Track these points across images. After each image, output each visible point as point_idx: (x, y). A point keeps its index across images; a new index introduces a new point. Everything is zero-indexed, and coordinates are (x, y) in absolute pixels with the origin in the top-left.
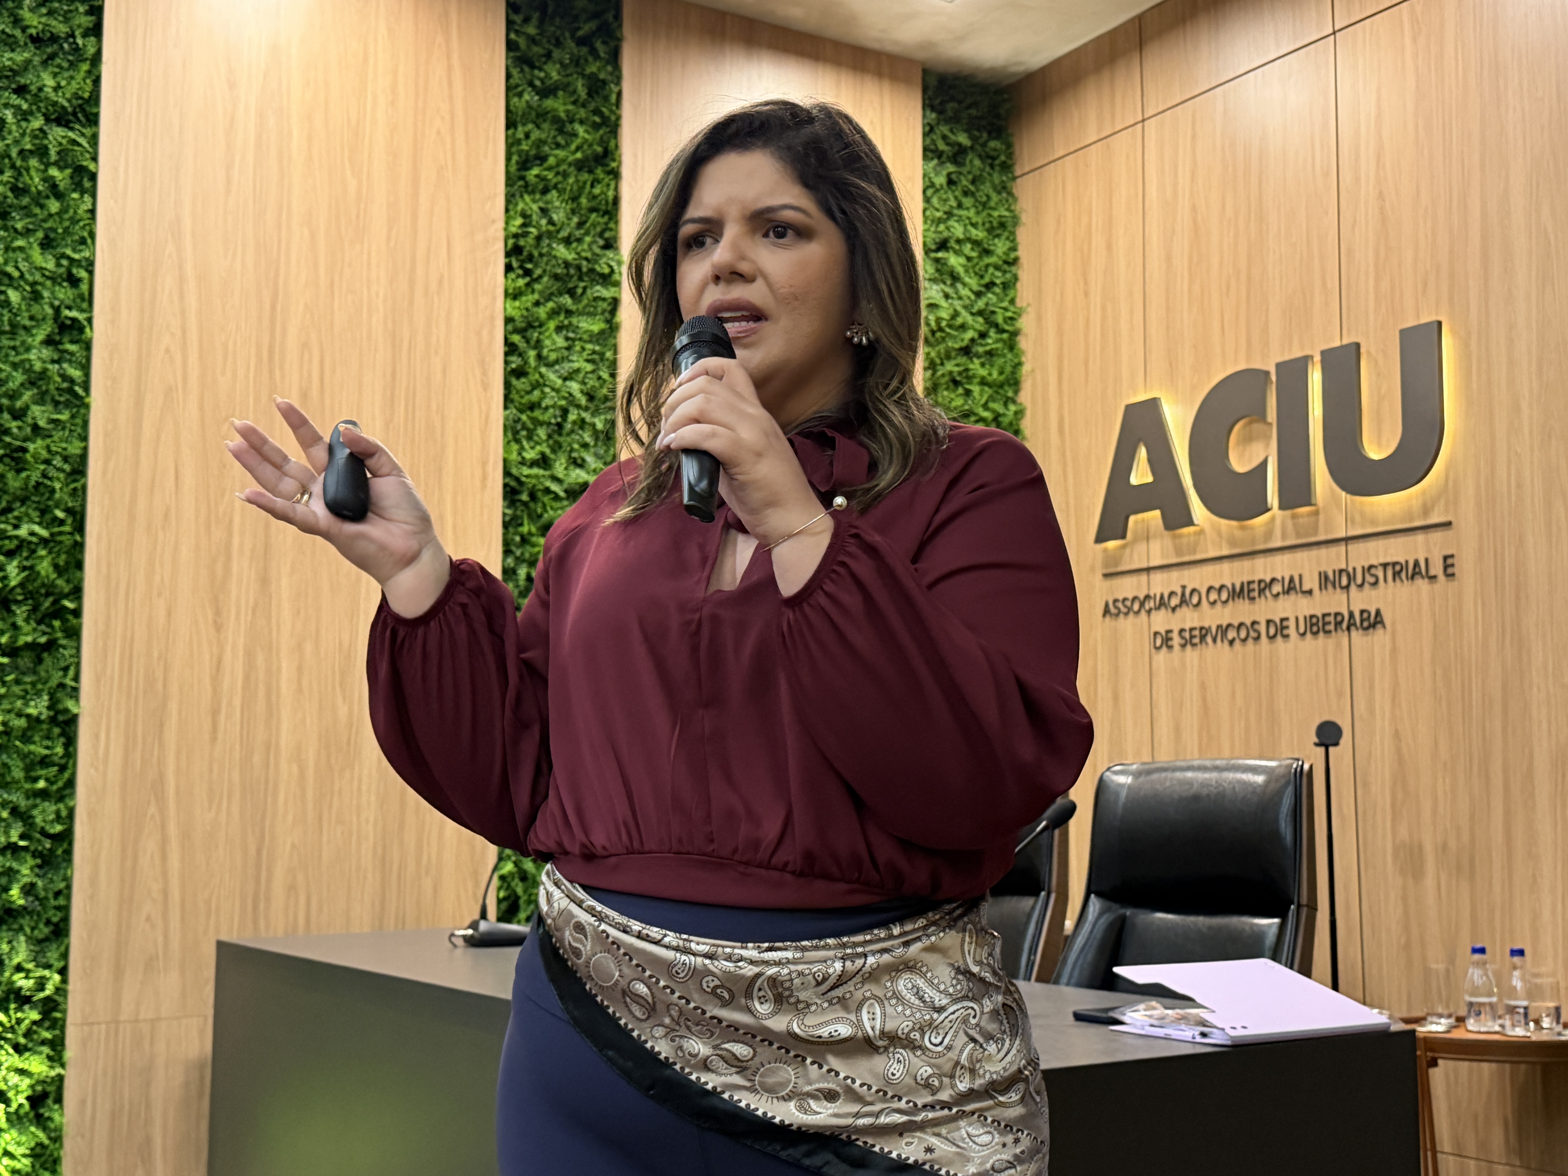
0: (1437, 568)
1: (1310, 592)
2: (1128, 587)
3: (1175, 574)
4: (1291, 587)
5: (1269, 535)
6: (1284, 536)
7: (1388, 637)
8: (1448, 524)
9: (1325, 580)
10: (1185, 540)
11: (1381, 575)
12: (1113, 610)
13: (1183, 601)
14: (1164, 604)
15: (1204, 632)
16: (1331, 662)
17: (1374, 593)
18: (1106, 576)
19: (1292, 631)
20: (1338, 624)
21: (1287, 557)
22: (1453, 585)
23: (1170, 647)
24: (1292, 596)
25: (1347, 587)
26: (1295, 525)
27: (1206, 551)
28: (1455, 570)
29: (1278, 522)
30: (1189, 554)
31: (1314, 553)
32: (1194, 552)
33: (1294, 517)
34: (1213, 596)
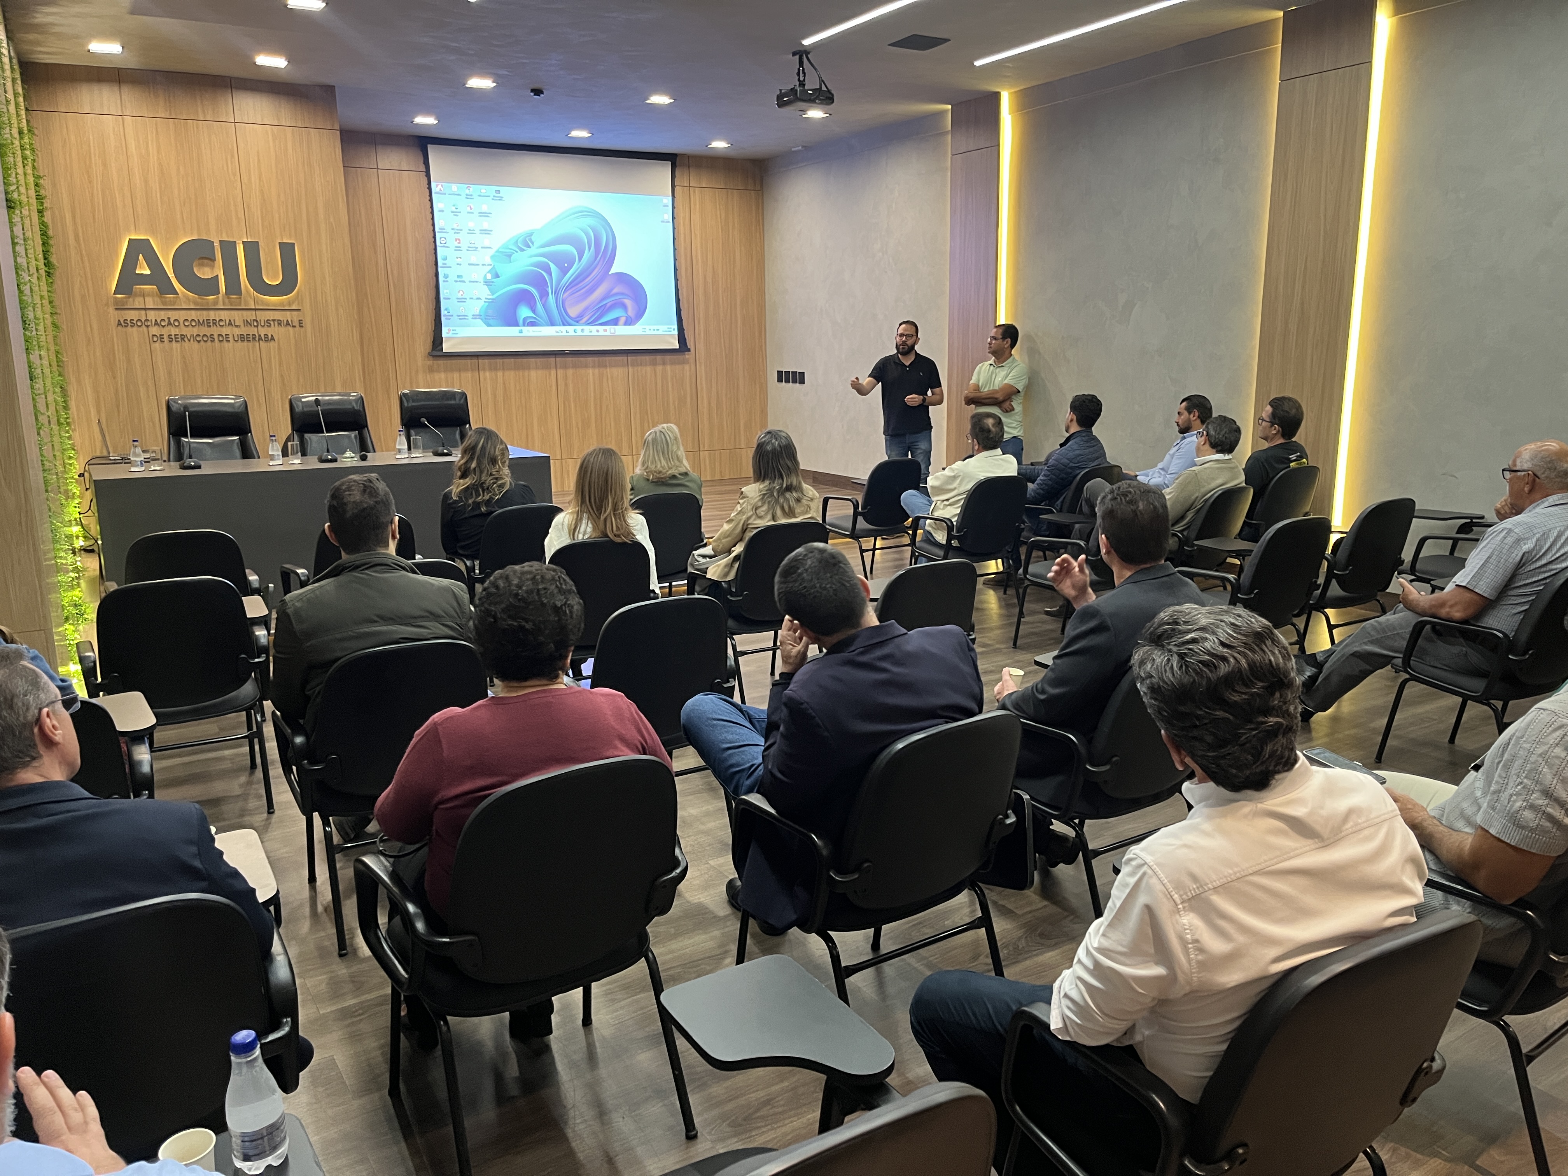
0: (296, 323)
1: (239, 326)
2: (132, 315)
3: (162, 313)
4: (230, 324)
5: (216, 302)
6: (224, 304)
7: (276, 345)
8: (299, 310)
9: (247, 323)
10: (167, 300)
11: (272, 323)
12: (123, 324)
14: (158, 324)
15: (183, 337)
16: (251, 351)
17: (269, 329)
18: (116, 309)
19: (231, 339)
20: (254, 339)
21: (226, 312)
22: (302, 330)
23: (163, 341)
24: (230, 327)
25: (257, 326)
26: (229, 302)
27: (181, 305)
28: (303, 325)
29: (221, 299)
30: (171, 305)
31: (240, 312)
32: (174, 305)
33: (228, 298)
34: (186, 324)
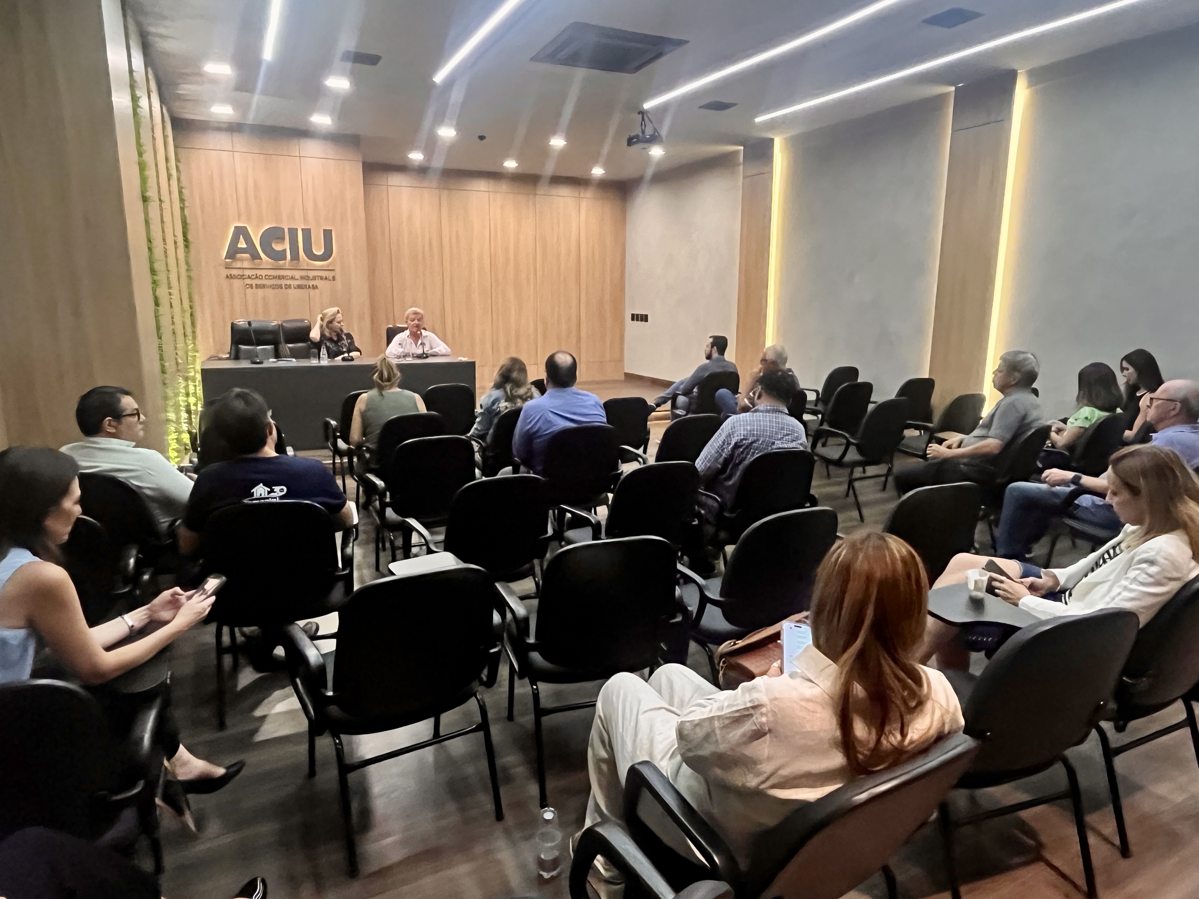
0: (331, 278)
1: (297, 279)
2: (234, 272)
3: (253, 271)
4: (292, 278)
6: (289, 266)
7: (319, 291)
8: (334, 270)
10: (256, 263)
11: (317, 278)
12: (229, 277)
13: (257, 277)
14: (250, 277)
15: (264, 286)
16: (304, 294)
17: (315, 282)
18: (226, 268)
19: (293, 287)
20: (305, 287)
21: (290, 271)
22: (334, 282)
23: (252, 288)
24: (292, 280)
25: (308, 280)
26: (292, 264)
27: (264, 266)
28: (335, 279)
29: (287, 263)
30: (258, 266)
31: (298, 271)
32: (260, 266)
34: (266, 277)
